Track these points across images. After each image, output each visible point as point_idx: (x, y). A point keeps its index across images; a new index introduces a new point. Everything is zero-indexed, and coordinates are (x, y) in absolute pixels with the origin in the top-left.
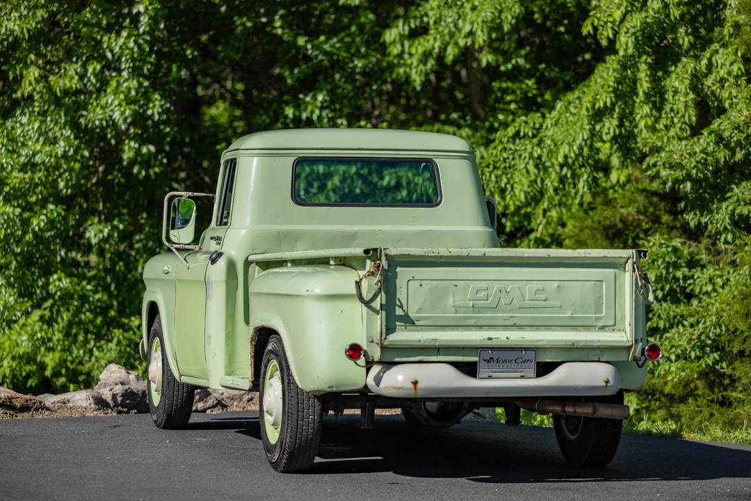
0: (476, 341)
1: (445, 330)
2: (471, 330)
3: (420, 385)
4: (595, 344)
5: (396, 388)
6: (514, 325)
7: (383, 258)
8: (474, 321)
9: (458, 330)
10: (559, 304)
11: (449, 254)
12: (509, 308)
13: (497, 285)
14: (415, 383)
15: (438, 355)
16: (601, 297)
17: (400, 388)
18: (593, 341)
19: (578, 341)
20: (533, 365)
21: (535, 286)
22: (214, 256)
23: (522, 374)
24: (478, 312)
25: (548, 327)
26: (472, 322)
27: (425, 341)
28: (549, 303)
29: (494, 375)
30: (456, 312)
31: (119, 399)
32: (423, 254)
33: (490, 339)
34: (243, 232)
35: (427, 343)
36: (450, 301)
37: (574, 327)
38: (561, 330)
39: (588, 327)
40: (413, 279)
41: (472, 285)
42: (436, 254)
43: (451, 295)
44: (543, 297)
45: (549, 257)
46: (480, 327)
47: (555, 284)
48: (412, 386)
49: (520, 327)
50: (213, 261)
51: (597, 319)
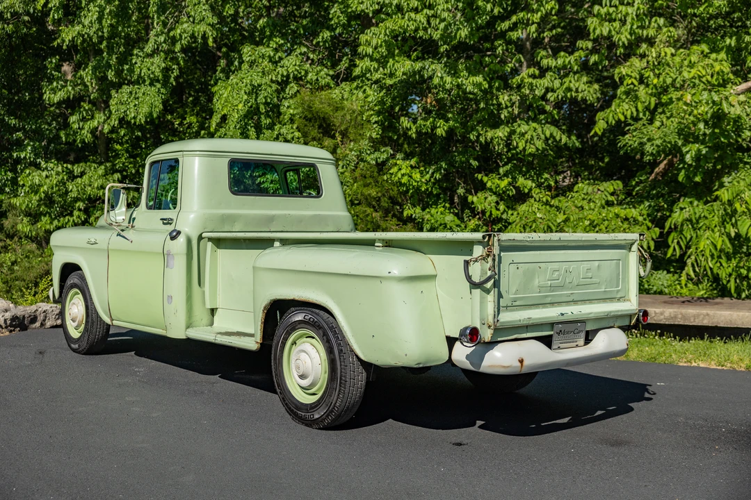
0: (553, 317)
1: (531, 309)
2: (547, 307)
3: (525, 363)
4: (620, 313)
5: (504, 367)
6: (573, 301)
7: (496, 244)
8: (550, 299)
9: (539, 308)
10: (598, 280)
11: (539, 239)
12: (570, 285)
13: (565, 266)
14: (521, 361)
15: (527, 332)
16: (619, 273)
17: (508, 367)
18: (618, 311)
19: (611, 312)
20: (583, 335)
21: (586, 265)
22: (175, 234)
23: (577, 344)
24: (553, 291)
25: (590, 301)
26: (548, 300)
27: (524, 320)
28: (594, 280)
29: (562, 346)
30: (540, 292)
31: (8, 322)
32: (523, 239)
33: (562, 314)
34: (192, 216)
35: (525, 322)
36: (536, 282)
37: (604, 300)
38: (598, 303)
39: (611, 299)
40: (513, 263)
41: (551, 266)
42: (531, 239)
43: (537, 277)
44: (590, 275)
45: (596, 240)
46: (552, 304)
47: (597, 263)
48: (519, 364)
49: (575, 302)
50: (173, 238)
51: (618, 291)
